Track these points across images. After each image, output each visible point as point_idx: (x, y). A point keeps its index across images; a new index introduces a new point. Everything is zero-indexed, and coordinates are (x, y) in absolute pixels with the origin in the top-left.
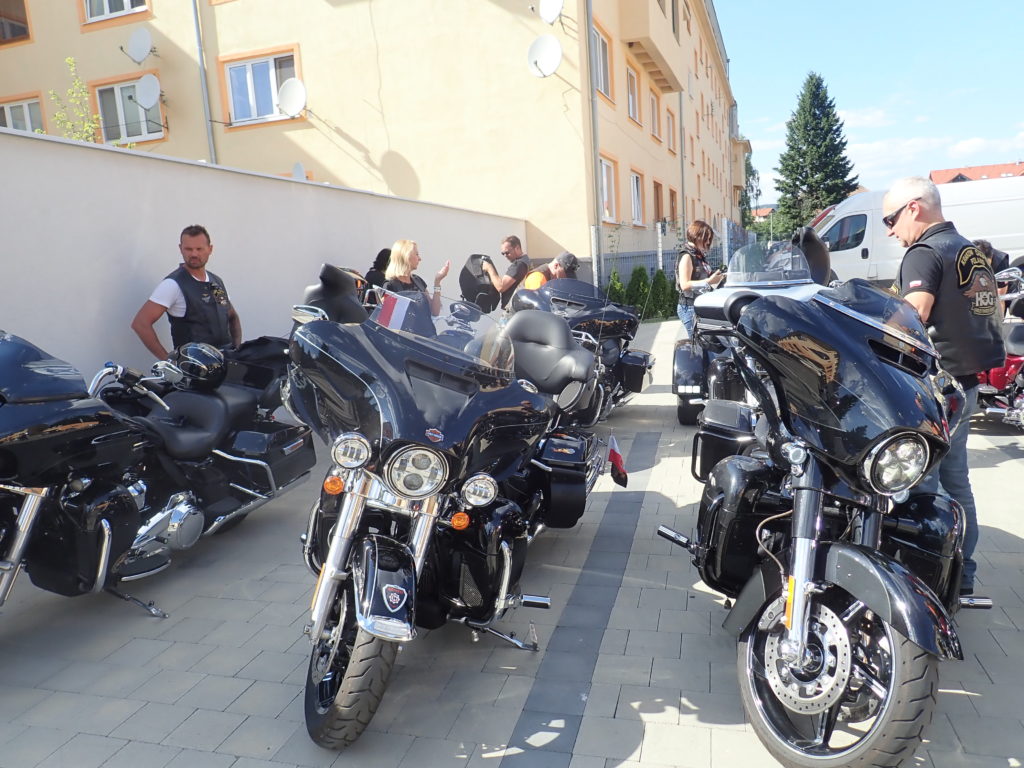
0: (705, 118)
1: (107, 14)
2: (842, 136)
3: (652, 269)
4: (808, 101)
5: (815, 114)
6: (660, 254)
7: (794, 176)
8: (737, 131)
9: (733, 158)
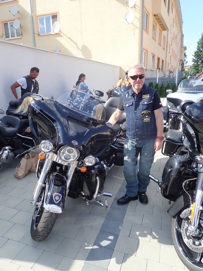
0: (174, 39)
1: (6, 1)
3: (155, 83)
6: (158, 79)
7: (198, 58)
8: (183, 43)
9: (181, 52)
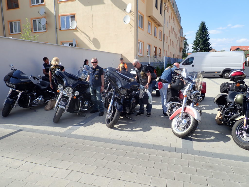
1: (36, 4)
2: (209, 37)
4: (201, 28)
5: (203, 31)
7: (197, 46)
